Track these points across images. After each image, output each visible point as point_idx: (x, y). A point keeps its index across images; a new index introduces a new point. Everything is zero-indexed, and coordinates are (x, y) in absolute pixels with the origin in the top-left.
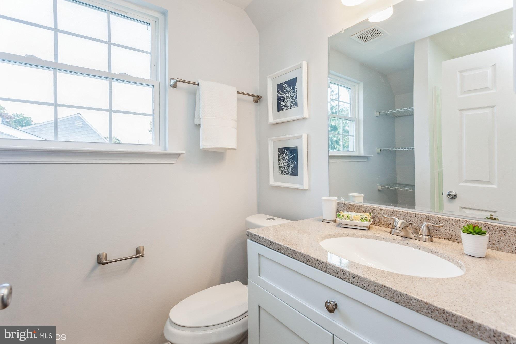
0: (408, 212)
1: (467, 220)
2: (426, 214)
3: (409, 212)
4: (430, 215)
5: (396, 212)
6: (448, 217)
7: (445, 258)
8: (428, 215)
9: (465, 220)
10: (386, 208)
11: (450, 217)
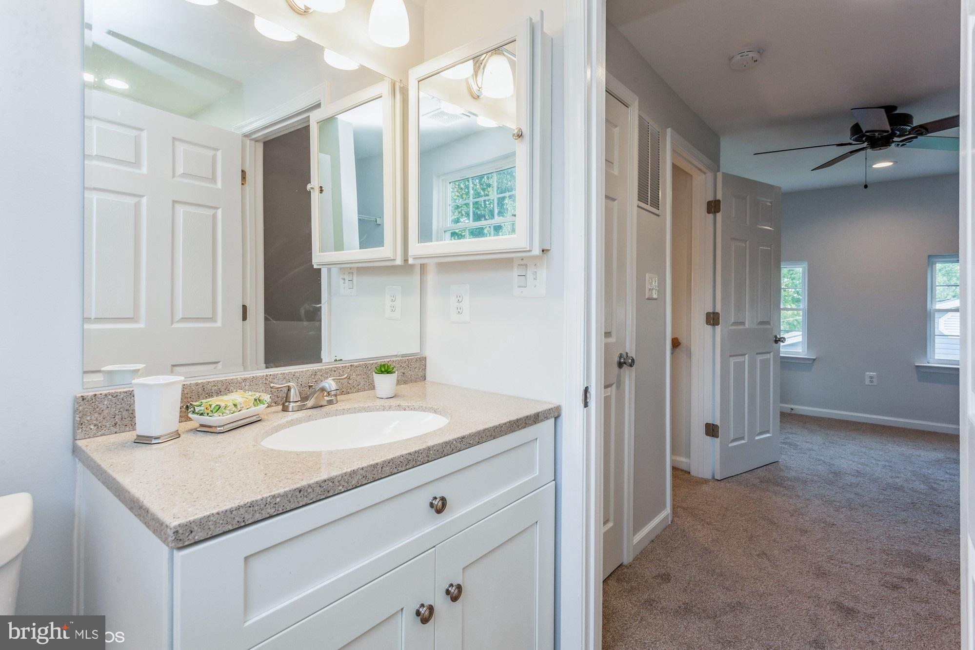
0: (289, 371)
1: (352, 364)
2: (312, 369)
3: (291, 371)
4: (316, 368)
5: (271, 377)
6: (335, 366)
7: (378, 410)
8: (315, 368)
9: (350, 364)
10: (254, 375)
11: (337, 365)
